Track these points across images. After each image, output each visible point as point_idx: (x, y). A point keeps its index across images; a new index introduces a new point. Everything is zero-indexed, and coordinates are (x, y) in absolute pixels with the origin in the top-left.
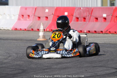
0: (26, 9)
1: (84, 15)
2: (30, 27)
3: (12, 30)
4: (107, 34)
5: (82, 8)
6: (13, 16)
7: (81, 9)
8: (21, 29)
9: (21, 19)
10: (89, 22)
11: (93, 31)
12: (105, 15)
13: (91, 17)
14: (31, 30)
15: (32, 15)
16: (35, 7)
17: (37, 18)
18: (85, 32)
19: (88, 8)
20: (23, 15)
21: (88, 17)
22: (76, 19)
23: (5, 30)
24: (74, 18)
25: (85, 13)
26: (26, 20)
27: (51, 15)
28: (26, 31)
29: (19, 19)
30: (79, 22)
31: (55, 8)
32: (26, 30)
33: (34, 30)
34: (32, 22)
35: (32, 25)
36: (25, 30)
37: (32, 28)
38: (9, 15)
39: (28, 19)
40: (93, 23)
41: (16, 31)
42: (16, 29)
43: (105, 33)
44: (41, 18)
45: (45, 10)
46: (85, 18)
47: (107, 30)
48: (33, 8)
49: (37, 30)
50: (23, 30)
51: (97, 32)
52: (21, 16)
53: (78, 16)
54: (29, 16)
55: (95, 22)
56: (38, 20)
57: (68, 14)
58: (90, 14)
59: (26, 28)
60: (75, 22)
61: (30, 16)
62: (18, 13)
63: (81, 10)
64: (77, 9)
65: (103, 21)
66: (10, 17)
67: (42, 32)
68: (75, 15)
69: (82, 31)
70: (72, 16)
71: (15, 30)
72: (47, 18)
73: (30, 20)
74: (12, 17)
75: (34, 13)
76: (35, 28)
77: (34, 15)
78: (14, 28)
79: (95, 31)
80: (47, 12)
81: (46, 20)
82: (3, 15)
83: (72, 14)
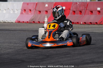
0: (28, 4)
1: (80, 9)
2: (32, 20)
3: (16, 23)
4: (101, 25)
5: (79, 2)
6: (16, 10)
7: (77, 3)
8: (23, 22)
9: (24, 13)
10: (85, 15)
11: (88, 23)
12: (99, 9)
13: (87, 10)
14: (32, 22)
15: (33, 10)
16: (36, 3)
17: (38, 12)
18: (82, 23)
19: (83, 3)
20: (25, 9)
21: (83, 10)
22: (73, 13)
23: (9, 22)
24: (71, 11)
25: (81, 7)
26: (28, 14)
27: (51, 9)
28: (28, 24)
29: (22, 13)
30: (76, 15)
31: (54, 3)
32: (29, 22)
33: (35, 22)
34: (34, 16)
35: (33, 18)
36: (27, 22)
37: (34, 21)
38: (12, 10)
39: (29, 13)
40: (88, 15)
41: (20, 23)
42: (19, 21)
43: (100, 24)
44: (41, 12)
45: (45, 5)
46: (81, 12)
47: (102, 22)
48: (34, 3)
49: (38, 22)
50: (25, 23)
51: (92, 23)
52: (24, 11)
53: (75, 10)
54: (30, 10)
55: (90, 14)
56: (39, 13)
57: (65, 8)
58: (85, 8)
59: (28, 21)
60: (72, 15)
61: (32, 10)
62: (21, 8)
63: (77, 5)
64: (74, 3)
65: (97, 14)
66: (14, 11)
68: (72, 8)
69: (79, 22)
70: (69, 10)
71: (18, 23)
72: (47, 12)
73: (32, 14)
74: (15, 11)
75: (35, 7)
77: (35, 10)
78: (17, 21)
79: (91, 23)
80: (47, 7)
81: (46, 13)
82: (7, 9)
83: (69, 8)
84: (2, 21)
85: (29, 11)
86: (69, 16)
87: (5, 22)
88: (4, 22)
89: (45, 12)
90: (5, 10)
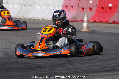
2: (74, 18)
6: (57, 6)
14: (74, 21)
15: (76, 6)
17: (81, 9)
20: (66, 5)
23: (49, 20)
24: (118, 9)
26: (70, 11)
27: (95, 6)
33: (77, 21)
34: (76, 13)
35: (75, 16)
37: (76, 19)
38: (53, 6)
39: (71, 10)
44: (85, 9)
45: (89, 2)
49: (80, 21)
52: (65, 7)
54: (73, 7)
56: (82, 11)
57: (112, 5)
59: (70, 19)
61: (74, 7)
62: (62, 4)
66: (54, 8)
67: (86, 23)
70: (116, 8)
72: (91, 9)
73: (73, 11)
74: (55, 8)
75: (78, 4)
76: (79, 19)
77: (78, 6)
80: (91, 3)
81: (90, 11)
82: (47, 5)
83: (116, 5)
84: (41, 18)
85: (71, 7)
86: (115, 14)
87: (45, 20)
88: (43, 20)
89: (89, 9)
90: (45, 6)
